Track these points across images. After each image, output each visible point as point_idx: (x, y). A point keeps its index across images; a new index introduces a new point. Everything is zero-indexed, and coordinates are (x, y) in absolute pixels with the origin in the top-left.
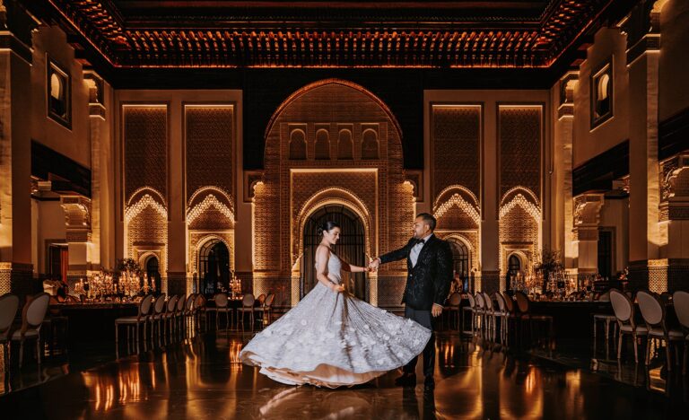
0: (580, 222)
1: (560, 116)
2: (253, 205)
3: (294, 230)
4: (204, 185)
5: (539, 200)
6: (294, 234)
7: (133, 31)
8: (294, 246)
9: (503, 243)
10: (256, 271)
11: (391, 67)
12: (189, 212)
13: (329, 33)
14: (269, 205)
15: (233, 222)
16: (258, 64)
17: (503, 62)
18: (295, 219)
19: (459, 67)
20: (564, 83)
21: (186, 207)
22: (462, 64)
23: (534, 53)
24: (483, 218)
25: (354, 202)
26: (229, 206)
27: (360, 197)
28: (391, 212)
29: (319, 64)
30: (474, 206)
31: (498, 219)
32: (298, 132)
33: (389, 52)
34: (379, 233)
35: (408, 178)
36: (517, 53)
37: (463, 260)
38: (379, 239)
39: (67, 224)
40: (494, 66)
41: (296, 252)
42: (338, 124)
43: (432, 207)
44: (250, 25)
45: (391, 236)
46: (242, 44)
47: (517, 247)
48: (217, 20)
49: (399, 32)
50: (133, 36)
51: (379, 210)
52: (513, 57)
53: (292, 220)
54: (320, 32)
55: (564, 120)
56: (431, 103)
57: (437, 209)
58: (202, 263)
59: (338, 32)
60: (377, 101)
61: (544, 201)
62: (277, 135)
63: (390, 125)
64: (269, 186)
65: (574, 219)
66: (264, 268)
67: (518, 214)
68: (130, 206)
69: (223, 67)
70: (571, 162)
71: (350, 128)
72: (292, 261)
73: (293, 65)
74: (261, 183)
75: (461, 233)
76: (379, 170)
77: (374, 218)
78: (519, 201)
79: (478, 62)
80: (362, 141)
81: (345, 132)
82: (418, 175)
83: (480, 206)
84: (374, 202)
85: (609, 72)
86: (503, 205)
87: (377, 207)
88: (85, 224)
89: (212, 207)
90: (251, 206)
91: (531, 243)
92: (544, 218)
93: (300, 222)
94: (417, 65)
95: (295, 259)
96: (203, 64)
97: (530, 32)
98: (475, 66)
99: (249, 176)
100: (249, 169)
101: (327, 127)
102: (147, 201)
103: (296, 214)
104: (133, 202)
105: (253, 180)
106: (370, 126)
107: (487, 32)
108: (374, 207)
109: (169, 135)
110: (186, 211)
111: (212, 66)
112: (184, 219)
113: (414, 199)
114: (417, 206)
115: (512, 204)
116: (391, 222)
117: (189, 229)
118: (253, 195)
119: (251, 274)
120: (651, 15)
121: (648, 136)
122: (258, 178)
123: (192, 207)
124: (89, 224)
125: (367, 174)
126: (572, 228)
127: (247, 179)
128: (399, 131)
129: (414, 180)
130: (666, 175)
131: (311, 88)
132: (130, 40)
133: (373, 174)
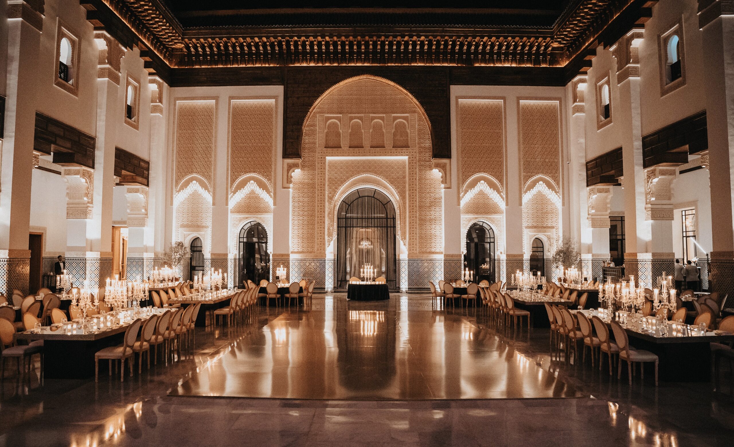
0: (593, 211)
1: (573, 114)
2: (291, 190)
3: (329, 214)
4: (246, 172)
5: (559, 187)
6: (329, 218)
7: (190, 39)
8: (329, 229)
9: (526, 228)
10: (292, 252)
11: (419, 65)
12: (232, 197)
13: (363, 36)
14: (306, 190)
15: (272, 206)
16: (299, 62)
17: (521, 61)
18: (330, 203)
19: (483, 65)
20: (575, 85)
21: (229, 193)
22: (486, 63)
23: (549, 55)
24: (507, 204)
25: (385, 187)
26: (268, 192)
27: (392, 183)
28: (420, 197)
29: (354, 62)
30: (499, 192)
31: (521, 204)
32: (334, 123)
33: (418, 53)
34: (410, 217)
35: (437, 166)
36: (534, 54)
37: (490, 243)
38: (410, 223)
39: (128, 211)
40: (514, 65)
41: (330, 235)
42: (371, 115)
43: (459, 193)
44: (293, 32)
45: (421, 220)
46: (284, 47)
47: (540, 232)
48: (263, 28)
49: (426, 37)
50: (190, 43)
51: (410, 196)
52: (531, 58)
53: (327, 204)
54: (355, 37)
55: (577, 117)
56: (457, 98)
57: (464, 195)
58: (242, 244)
59: (371, 37)
60: (406, 94)
61: (563, 188)
62: (314, 125)
63: (420, 117)
64: (306, 173)
65: (588, 207)
66: (300, 250)
67: (540, 199)
68: (179, 191)
69: (267, 65)
70: (584, 154)
71: (382, 118)
72: (327, 244)
73: (330, 63)
74: (299, 170)
75: (487, 218)
76: (409, 158)
77: (404, 203)
78: (541, 187)
79: (500, 61)
80: (393, 131)
81: (376, 122)
82: (446, 164)
83: (505, 192)
84: (404, 187)
85: (608, 83)
86: (526, 192)
87: (407, 193)
88: (143, 211)
89: (253, 192)
90: (289, 191)
91: (553, 227)
92: (563, 204)
93: (335, 206)
94: (443, 62)
95: (329, 242)
96: (249, 63)
97: (544, 38)
98: (497, 65)
99: (288, 164)
100: (288, 158)
101: (360, 118)
102: (194, 186)
103: (331, 198)
104: (182, 188)
105: (291, 167)
106: (400, 118)
107: (506, 37)
108: (404, 192)
109: (216, 127)
110: (229, 196)
111: (257, 65)
112: (227, 204)
113: (443, 186)
114: (445, 192)
115: (534, 191)
116: (420, 207)
117: (231, 212)
118: (291, 182)
119: (288, 255)
120: (631, 50)
121: (635, 147)
122: (296, 166)
123: (235, 192)
124: (146, 210)
125: (398, 162)
126: (587, 216)
127: (286, 166)
128: (427, 122)
129: (442, 168)
130: (648, 182)
131: (346, 83)
132: (187, 47)
133: (404, 162)
